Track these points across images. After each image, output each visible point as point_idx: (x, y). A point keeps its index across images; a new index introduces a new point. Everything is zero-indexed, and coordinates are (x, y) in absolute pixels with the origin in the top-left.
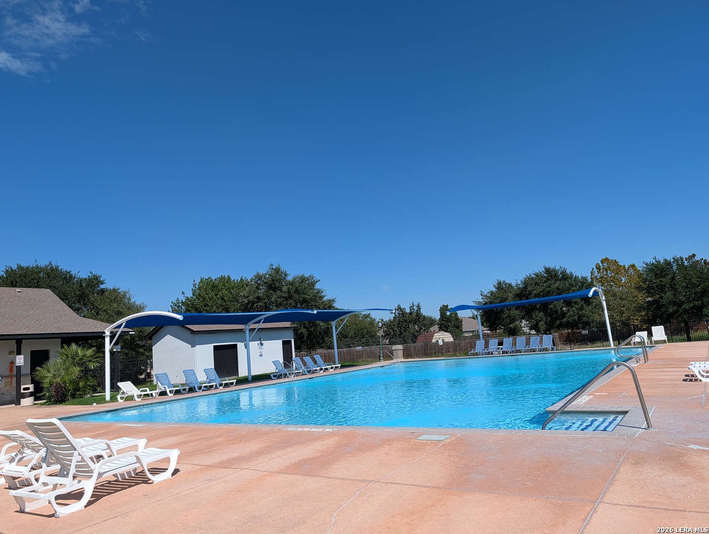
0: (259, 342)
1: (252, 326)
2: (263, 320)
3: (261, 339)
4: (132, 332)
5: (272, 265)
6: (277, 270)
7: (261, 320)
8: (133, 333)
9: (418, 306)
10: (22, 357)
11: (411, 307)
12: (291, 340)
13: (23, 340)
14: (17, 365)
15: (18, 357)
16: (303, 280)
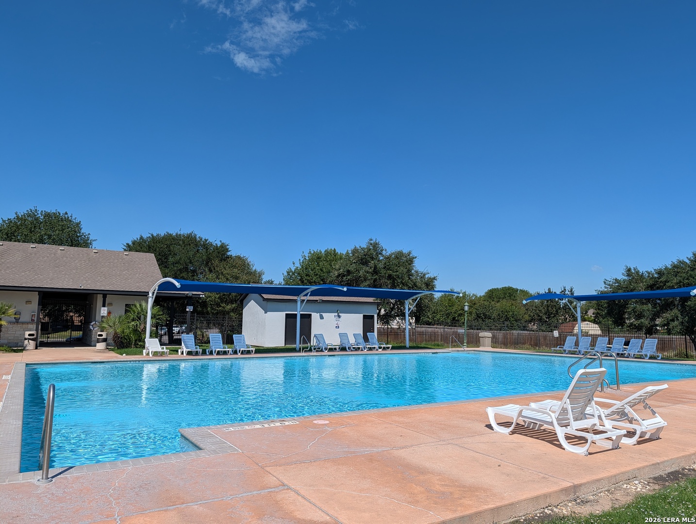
0: (336, 314)
1: (303, 298)
2: (309, 294)
3: (338, 312)
4: (202, 295)
5: (372, 240)
6: (375, 246)
7: (308, 293)
8: (204, 296)
9: (571, 290)
10: (106, 308)
11: (563, 291)
12: (373, 316)
13: (108, 295)
14: (102, 315)
15: (103, 308)
16: (399, 255)
